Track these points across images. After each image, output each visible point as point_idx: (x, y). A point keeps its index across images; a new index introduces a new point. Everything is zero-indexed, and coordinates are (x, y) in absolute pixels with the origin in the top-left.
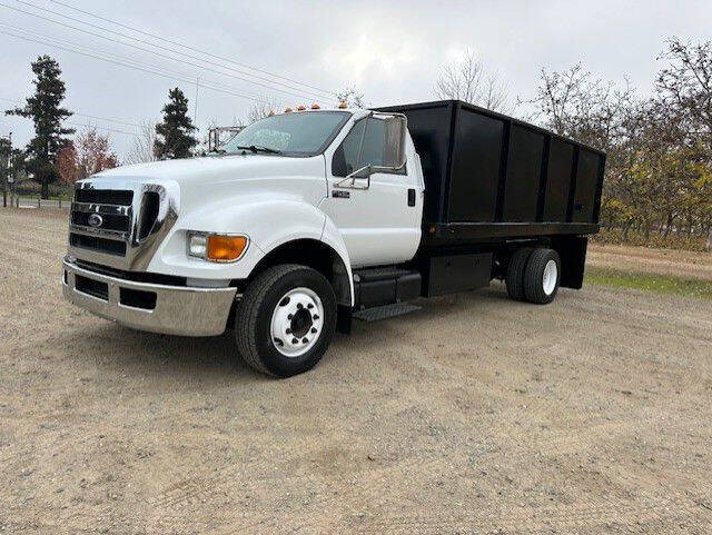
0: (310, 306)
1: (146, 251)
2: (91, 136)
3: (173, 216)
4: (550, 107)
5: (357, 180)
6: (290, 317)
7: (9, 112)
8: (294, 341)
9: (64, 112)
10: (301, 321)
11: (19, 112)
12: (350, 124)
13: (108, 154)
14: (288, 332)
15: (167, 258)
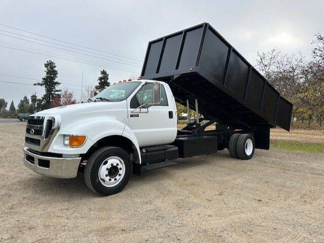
0: (118, 165)
1: (48, 144)
2: (66, 92)
3: (58, 128)
4: (263, 68)
5: (142, 109)
6: (107, 169)
7: (35, 84)
8: (110, 180)
9: (57, 83)
10: (113, 171)
11: (39, 84)
12: (140, 87)
13: (73, 100)
14: (106, 176)
15: (56, 146)
